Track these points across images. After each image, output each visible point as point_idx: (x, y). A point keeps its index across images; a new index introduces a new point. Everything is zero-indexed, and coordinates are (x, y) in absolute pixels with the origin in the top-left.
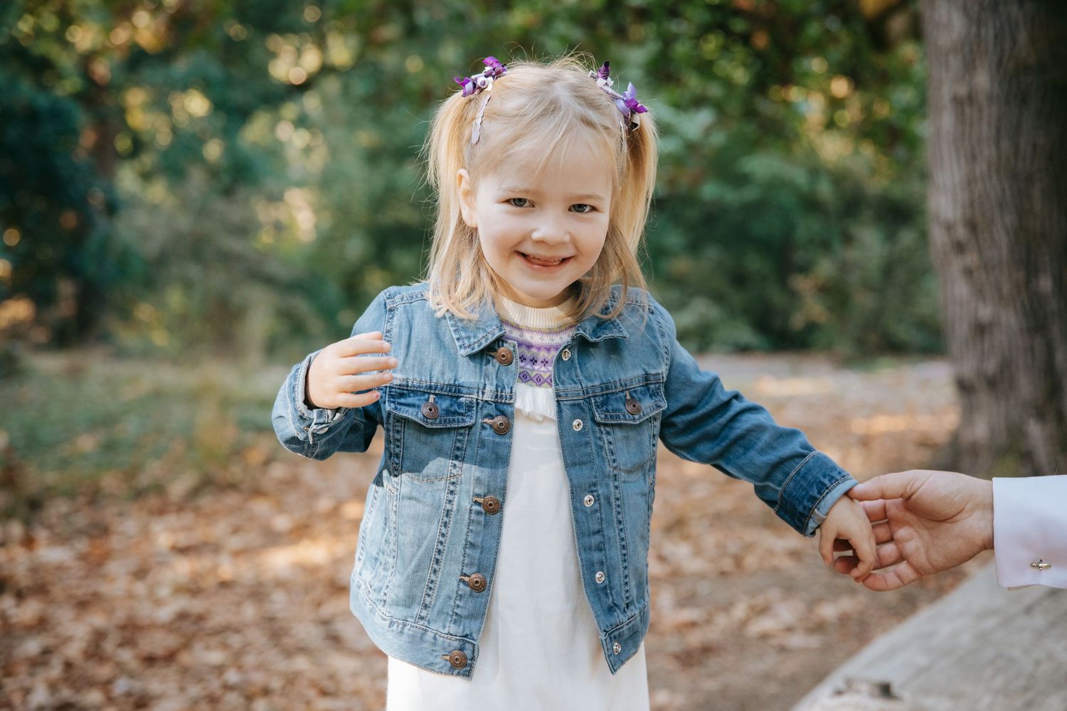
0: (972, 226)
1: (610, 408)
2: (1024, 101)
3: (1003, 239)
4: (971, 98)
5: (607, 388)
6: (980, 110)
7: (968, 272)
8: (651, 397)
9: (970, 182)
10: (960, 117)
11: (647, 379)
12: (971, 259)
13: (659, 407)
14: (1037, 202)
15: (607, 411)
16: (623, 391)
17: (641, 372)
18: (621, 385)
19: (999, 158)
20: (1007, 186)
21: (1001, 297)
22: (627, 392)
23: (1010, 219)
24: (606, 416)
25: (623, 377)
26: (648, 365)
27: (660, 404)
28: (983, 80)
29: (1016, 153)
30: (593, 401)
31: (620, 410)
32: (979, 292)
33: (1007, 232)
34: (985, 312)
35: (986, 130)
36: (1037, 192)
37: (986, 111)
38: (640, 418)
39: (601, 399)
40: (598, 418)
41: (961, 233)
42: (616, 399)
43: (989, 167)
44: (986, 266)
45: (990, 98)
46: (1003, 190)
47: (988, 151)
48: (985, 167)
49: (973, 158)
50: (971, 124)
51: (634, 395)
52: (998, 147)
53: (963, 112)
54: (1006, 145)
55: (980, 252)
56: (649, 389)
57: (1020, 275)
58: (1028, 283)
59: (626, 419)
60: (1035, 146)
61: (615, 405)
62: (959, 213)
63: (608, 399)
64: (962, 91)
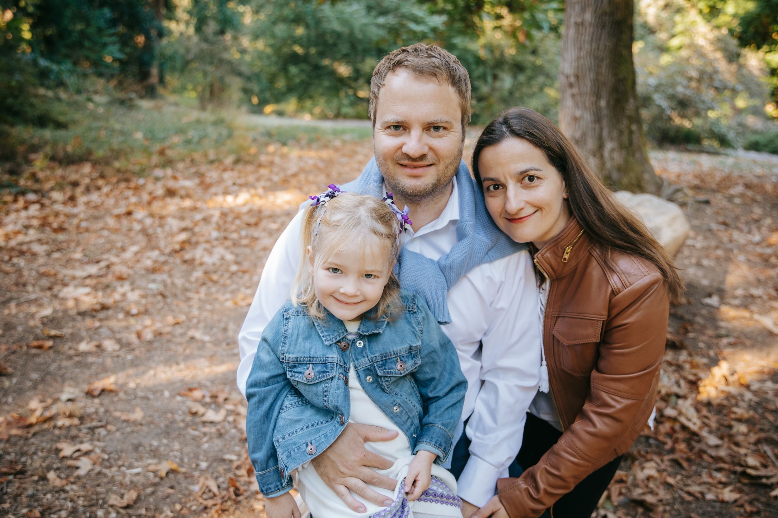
0: (577, 77)
1: (387, 367)
2: (603, 27)
3: (589, 84)
4: (582, 23)
5: (385, 356)
6: (586, 29)
7: (573, 96)
8: (412, 359)
9: (578, 58)
10: (577, 32)
11: (410, 349)
12: (575, 90)
13: (416, 364)
14: (604, 69)
15: (385, 369)
16: (395, 357)
17: (407, 346)
18: (394, 354)
19: (591, 50)
20: (593, 61)
21: (585, 107)
22: (398, 358)
23: (592, 76)
24: (384, 372)
25: (395, 349)
26: (412, 341)
27: (417, 362)
28: (588, 16)
29: (598, 48)
30: (375, 365)
31: (393, 368)
32: (576, 105)
33: (591, 81)
34: (578, 113)
35: (587, 38)
36: (604, 65)
37: (588, 29)
38: (405, 372)
39: (381, 363)
40: (379, 374)
41: (572, 79)
42: (391, 362)
43: (587, 53)
44: (580, 94)
45: (590, 24)
46: (591, 63)
47: (587, 46)
48: (585, 53)
49: (580, 49)
50: (582, 35)
51: (402, 359)
52: (591, 45)
53: (579, 29)
54: (594, 44)
55: (579, 88)
56: (411, 354)
57: (593, 99)
58: (596, 102)
59: (396, 374)
60: (606, 46)
61: (390, 366)
62: (572, 71)
63: (386, 362)
64: (579, 20)
